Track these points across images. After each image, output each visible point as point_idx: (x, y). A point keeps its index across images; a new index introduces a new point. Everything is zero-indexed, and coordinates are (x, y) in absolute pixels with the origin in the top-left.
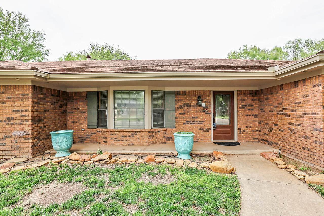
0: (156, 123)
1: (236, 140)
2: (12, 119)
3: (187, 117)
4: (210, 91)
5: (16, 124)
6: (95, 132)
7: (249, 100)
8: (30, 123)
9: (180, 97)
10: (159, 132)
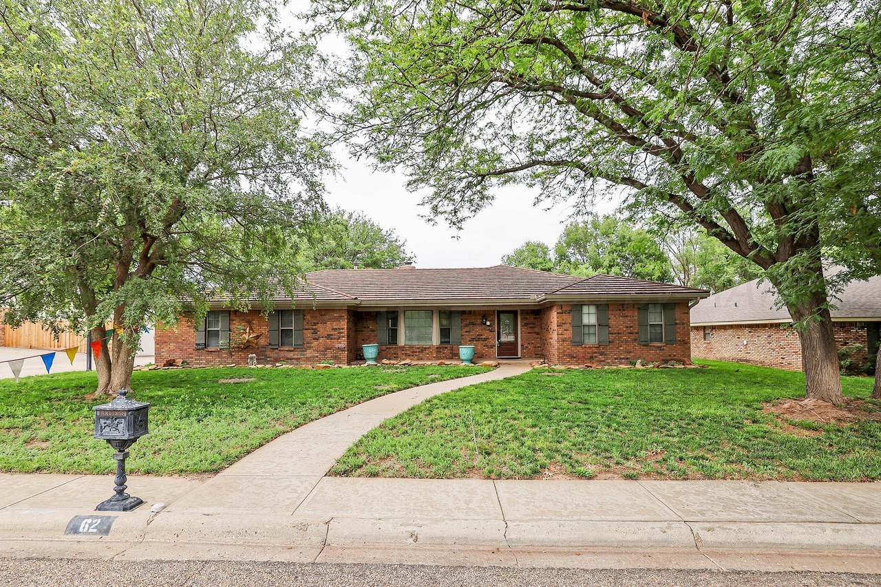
0: (443, 340)
1: (519, 356)
2: (332, 335)
3: (473, 334)
4: (494, 311)
5: (335, 339)
6: (385, 349)
7: (531, 318)
8: (345, 339)
9: (465, 316)
10: (446, 348)
